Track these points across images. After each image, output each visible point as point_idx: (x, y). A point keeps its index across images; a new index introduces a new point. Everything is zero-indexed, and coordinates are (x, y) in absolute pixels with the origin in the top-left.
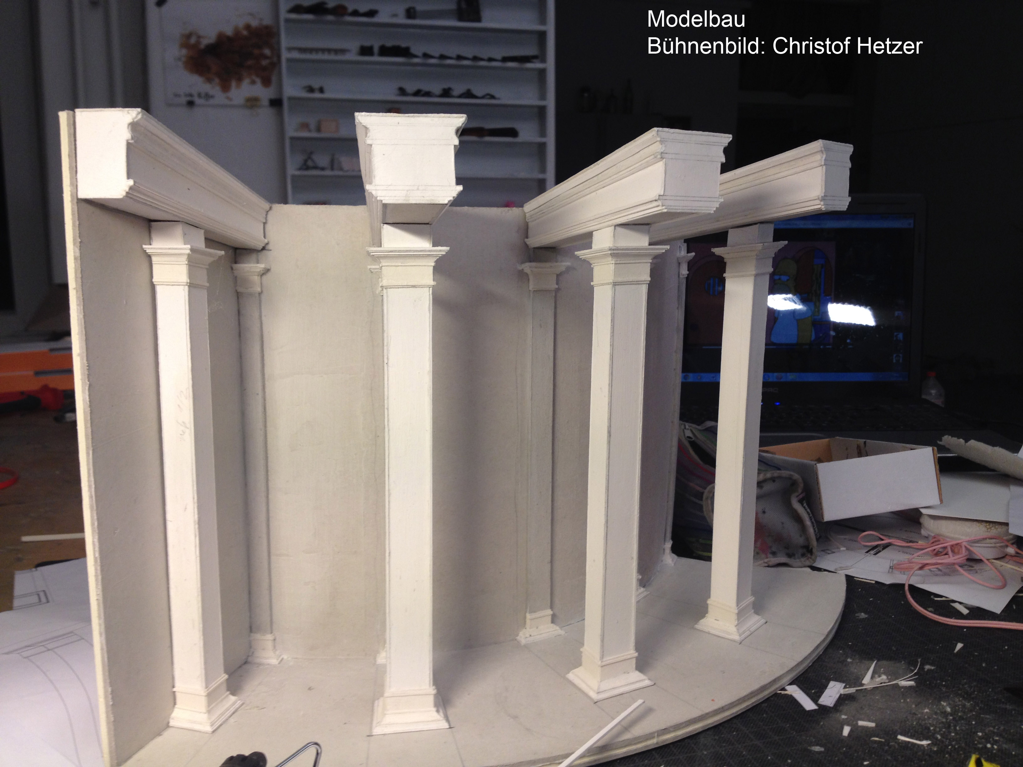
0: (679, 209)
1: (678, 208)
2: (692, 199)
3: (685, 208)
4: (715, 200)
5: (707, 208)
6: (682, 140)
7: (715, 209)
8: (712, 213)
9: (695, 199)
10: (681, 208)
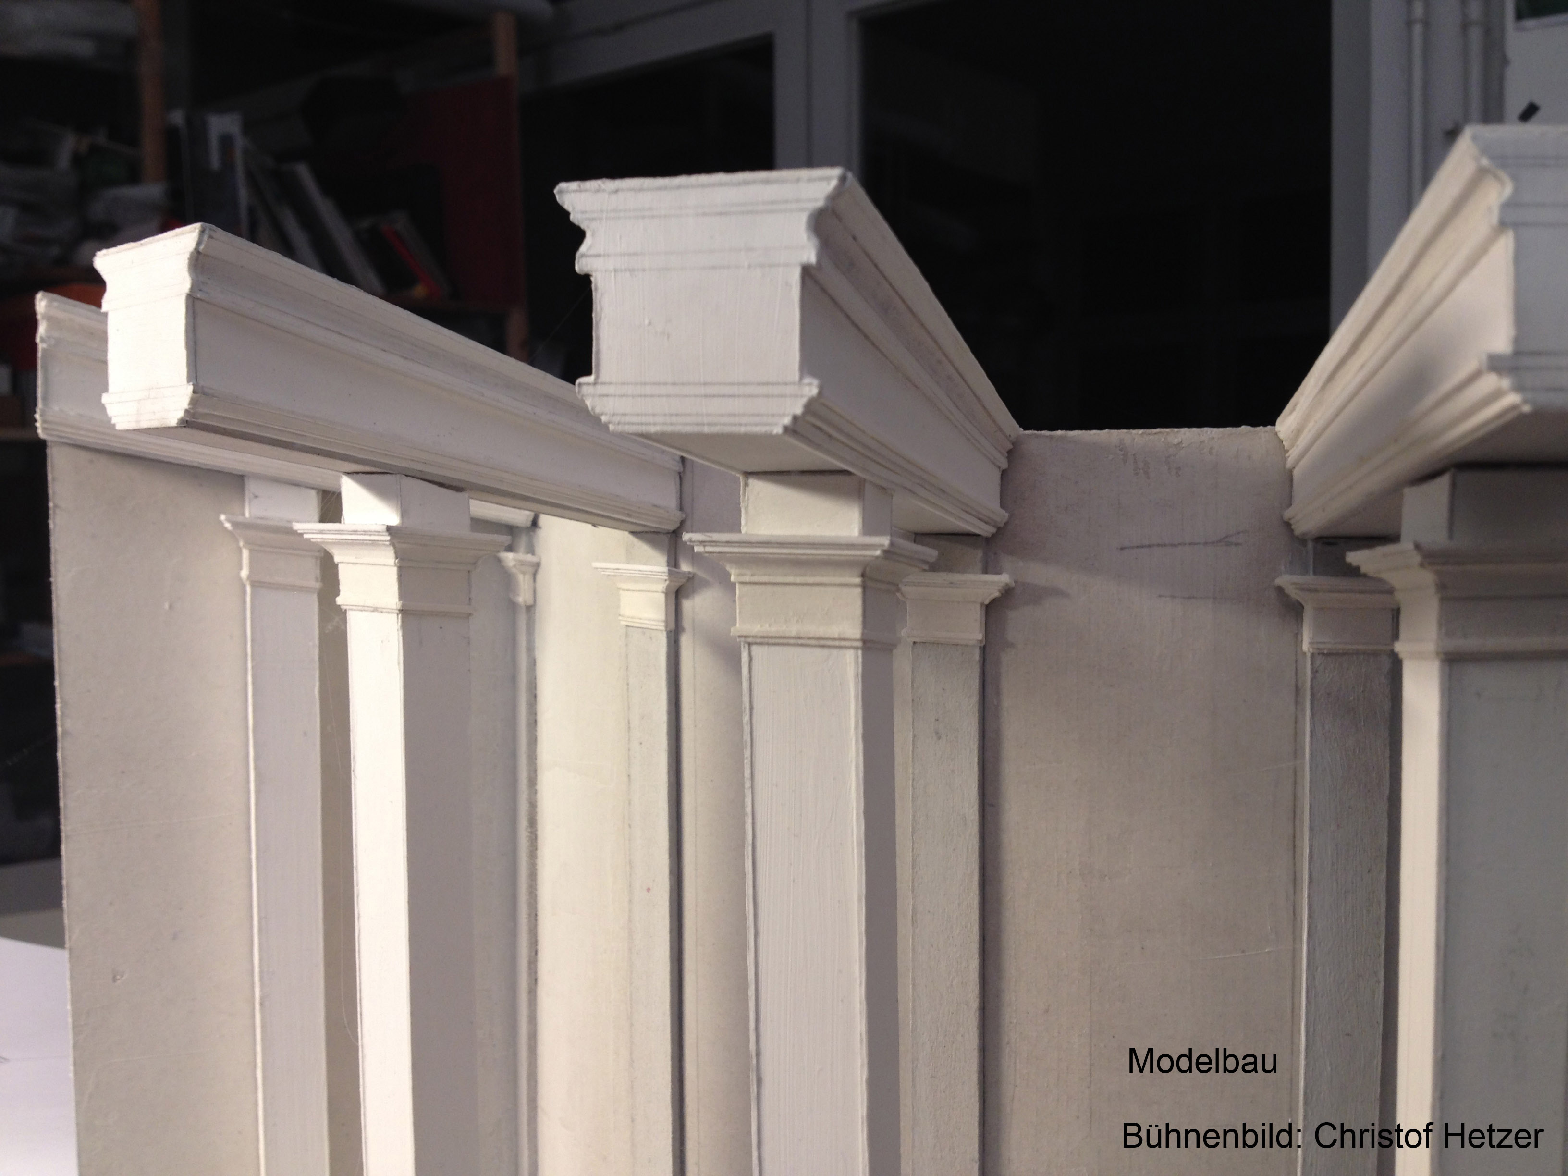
0: (655, 424)
1: (651, 420)
2: (703, 390)
3: (674, 419)
4: (789, 390)
5: (757, 420)
6: (651, 209)
7: (787, 421)
8: (777, 436)
9: (710, 390)
10: (660, 419)
